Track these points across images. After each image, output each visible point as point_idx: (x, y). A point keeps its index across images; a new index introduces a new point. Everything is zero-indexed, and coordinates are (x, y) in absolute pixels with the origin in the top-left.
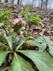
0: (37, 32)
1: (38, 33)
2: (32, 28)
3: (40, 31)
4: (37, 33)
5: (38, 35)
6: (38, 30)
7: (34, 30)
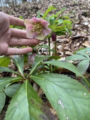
0: (78, 42)
1: (80, 44)
2: (70, 37)
3: (84, 39)
4: (78, 44)
5: (81, 46)
6: (81, 39)
7: (74, 39)
